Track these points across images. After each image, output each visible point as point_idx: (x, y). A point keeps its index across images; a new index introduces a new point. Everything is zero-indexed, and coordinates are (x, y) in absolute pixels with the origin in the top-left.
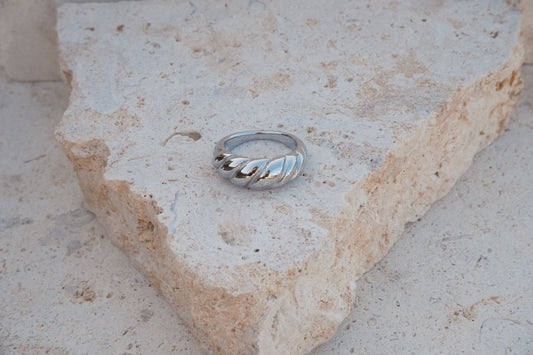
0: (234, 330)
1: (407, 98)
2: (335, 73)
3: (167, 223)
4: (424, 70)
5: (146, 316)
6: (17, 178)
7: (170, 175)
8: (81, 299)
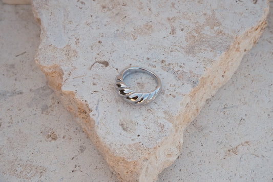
0: (127, 172)
1: (211, 43)
3: (94, 118)
4: (219, 24)
5: (82, 150)
6: (13, 66)
7: (95, 88)
8: (50, 139)
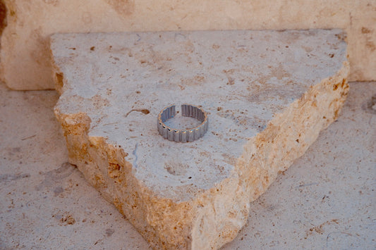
0: (176, 228)
1: (280, 92)
2: (233, 76)
3: (131, 162)
4: (289, 75)
5: (109, 233)
6: (18, 150)
7: (131, 134)
8: (65, 223)
